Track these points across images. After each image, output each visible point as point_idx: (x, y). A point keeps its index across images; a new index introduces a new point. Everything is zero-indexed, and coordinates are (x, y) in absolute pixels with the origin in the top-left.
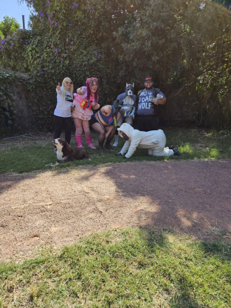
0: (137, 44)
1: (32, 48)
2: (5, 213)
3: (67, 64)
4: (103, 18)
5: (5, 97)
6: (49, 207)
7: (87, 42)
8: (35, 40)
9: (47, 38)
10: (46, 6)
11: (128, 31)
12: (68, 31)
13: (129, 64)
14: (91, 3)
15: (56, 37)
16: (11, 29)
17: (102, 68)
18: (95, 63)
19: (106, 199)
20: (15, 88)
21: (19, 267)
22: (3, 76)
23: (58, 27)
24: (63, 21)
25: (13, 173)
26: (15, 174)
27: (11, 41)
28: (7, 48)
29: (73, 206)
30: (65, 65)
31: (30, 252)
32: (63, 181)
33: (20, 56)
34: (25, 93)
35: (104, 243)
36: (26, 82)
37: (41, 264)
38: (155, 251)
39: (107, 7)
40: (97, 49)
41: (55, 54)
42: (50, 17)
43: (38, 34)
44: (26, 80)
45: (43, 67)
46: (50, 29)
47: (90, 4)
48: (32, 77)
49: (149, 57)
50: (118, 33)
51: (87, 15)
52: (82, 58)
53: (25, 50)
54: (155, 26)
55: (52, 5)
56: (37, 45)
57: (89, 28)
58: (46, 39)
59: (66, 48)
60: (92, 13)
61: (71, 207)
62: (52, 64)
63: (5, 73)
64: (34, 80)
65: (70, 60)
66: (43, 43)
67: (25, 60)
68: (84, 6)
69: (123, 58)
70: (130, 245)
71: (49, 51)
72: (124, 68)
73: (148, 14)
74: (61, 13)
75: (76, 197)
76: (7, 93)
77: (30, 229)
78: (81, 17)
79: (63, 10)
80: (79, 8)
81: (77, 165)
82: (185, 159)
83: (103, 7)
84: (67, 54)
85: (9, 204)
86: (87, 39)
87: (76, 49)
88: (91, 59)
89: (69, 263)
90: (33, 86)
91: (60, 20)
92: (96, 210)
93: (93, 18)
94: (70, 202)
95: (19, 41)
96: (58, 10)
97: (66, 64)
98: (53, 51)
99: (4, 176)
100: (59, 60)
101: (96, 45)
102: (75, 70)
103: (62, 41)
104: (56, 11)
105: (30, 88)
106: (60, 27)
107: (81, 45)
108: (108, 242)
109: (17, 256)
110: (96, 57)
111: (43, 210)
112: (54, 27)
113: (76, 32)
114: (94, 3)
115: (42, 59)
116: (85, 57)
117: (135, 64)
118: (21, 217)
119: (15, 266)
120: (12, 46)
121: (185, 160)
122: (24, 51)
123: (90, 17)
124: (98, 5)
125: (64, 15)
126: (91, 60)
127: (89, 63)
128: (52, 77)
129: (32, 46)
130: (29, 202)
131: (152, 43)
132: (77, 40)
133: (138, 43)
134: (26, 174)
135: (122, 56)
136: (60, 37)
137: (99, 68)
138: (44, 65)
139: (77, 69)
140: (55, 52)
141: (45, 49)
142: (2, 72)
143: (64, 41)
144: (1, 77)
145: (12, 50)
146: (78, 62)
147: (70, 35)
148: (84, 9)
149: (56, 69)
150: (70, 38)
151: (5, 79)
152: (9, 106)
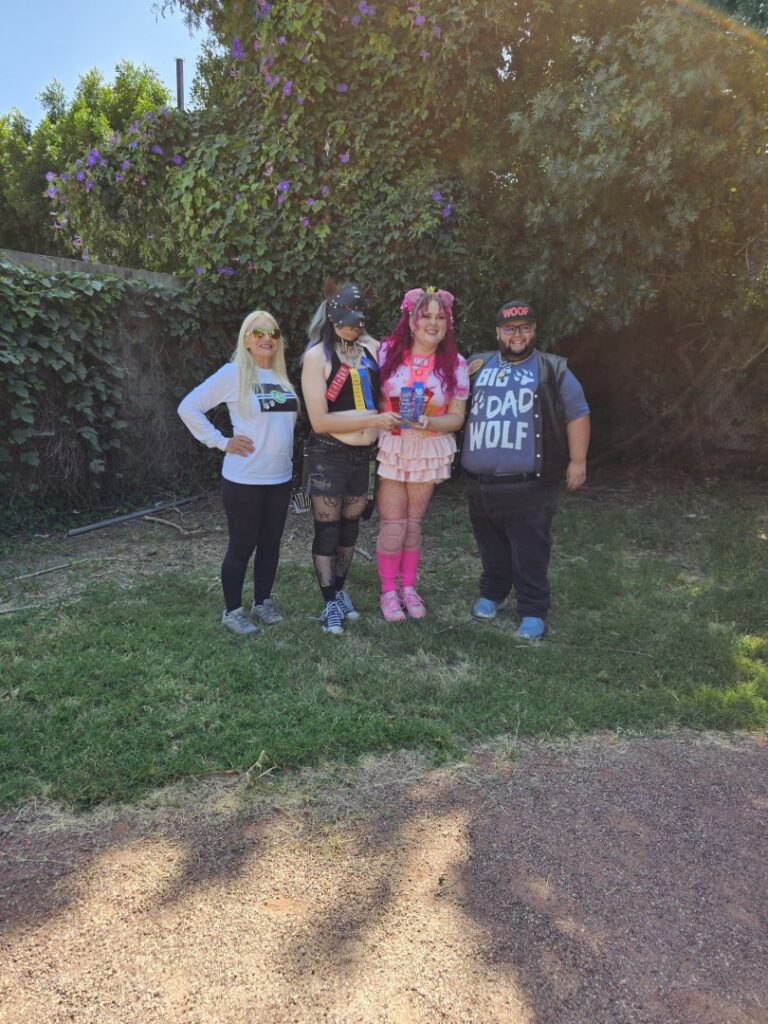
0: (612, 157)
1: (195, 177)
3: (322, 241)
4: (473, 57)
5: (83, 372)
7: (404, 152)
8: (207, 147)
9: (254, 141)
10: (254, 20)
11: (571, 107)
12: (330, 111)
13: (564, 238)
15: (287, 136)
16: (138, 109)
17: (459, 255)
18: (429, 237)
20: (123, 333)
22: (80, 292)
23: (296, 97)
24: (316, 75)
25: (47, 812)
27: (122, 155)
28: (105, 179)
30: (314, 243)
33: (150, 207)
34: (162, 347)
36: (168, 310)
39: (492, 15)
40: (440, 182)
41: (280, 200)
42: (267, 62)
43: (222, 124)
44: (166, 303)
45: (233, 250)
46: (264, 107)
47: (423, 6)
48: (190, 290)
49: (656, 210)
50: (530, 116)
51: (410, 50)
52: (383, 218)
53: (170, 186)
54: (688, 88)
55: (275, 13)
56: (216, 166)
57: (414, 101)
58: (249, 143)
59: (321, 179)
60: (431, 39)
63: (88, 276)
64: (195, 301)
65: (335, 224)
66: (238, 159)
67: (169, 221)
68: (398, 14)
69: (545, 214)
71: (257, 190)
72: (546, 254)
76: (90, 354)
78: (385, 59)
79: (317, 32)
80: (379, 25)
83: (475, 15)
84: (323, 203)
86: (402, 145)
87: (359, 182)
88: (416, 220)
90: (191, 323)
93: (430, 59)
95: (153, 153)
96: (299, 28)
97: (318, 239)
98: (272, 189)
100: (294, 223)
101: (436, 165)
102: (353, 261)
103: (306, 154)
104: (289, 38)
105: (182, 332)
106: (301, 99)
107: (379, 166)
110: (436, 212)
112: (279, 99)
113: (363, 115)
114: (439, 0)
115: (229, 220)
116: (393, 212)
117: (594, 237)
120: (124, 173)
122: (169, 189)
123: (422, 58)
124: (455, 9)
125: (321, 49)
126: (417, 224)
127: (405, 238)
128: (265, 289)
129: (196, 171)
131: (673, 155)
132: (366, 145)
135: (540, 208)
136: (298, 137)
137: (446, 253)
138: (235, 243)
139: (358, 259)
140: (279, 193)
141: (242, 183)
142: (77, 275)
143: (316, 149)
144: (73, 293)
145: (123, 188)
146: (366, 233)
147: (338, 129)
148: (400, 27)
149: (279, 256)
150: (337, 140)
151: (89, 300)
152: (98, 405)
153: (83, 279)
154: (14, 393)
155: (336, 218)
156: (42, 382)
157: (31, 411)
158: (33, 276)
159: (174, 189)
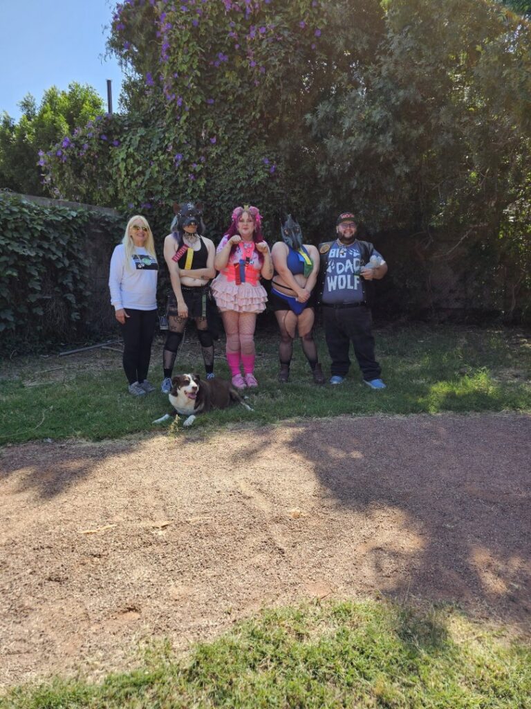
0: (361, 139)
1: (127, 153)
2: (64, 545)
3: (202, 187)
4: (284, 84)
5: (67, 262)
6: (160, 533)
7: (247, 137)
8: (133, 135)
9: (161, 131)
10: (159, 63)
11: (338, 111)
12: (205, 114)
13: (340, 183)
14: (258, 53)
15: (180, 128)
16: (83, 111)
17: (280, 193)
18: (263, 184)
19: (291, 516)
20: (88, 241)
21: (96, 693)
22: (64, 217)
23: (184, 107)
24: (195, 95)
25: (80, 441)
26: (86, 444)
27: (83, 140)
28: (74, 155)
29: (216, 533)
30: (197, 189)
31: (120, 652)
32: (192, 463)
33: (100, 171)
35: (291, 639)
36: (113, 229)
37: (146, 687)
38: (417, 669)
39: (293, 61)
40: (269, 153)
41: (177, 165)
42: (168, 87)
43: (141, 122)
44: (112, 224)
45: (150, 194)
46: (166, 112)
47: (254, 56)
48: (126, 217)
49: (387, 167)
50: (317, 116)
51: (249, 81)
52: (236, 174)
53: (112, 158)
54: (401, 99)
55: (171, 60)
56: (139, 146)
57: (252, 108)
58: (158, 133)
59: (200, 152)
60: (259, 75)
61: (212, 534)
62: (170, 187)
63: (68, 209)
65: (209, 178)
66: (151, 142)
67: (112, 178)
68: (241, 60)
69: (327, 170)
70: (354, 647)
71: (163, 159)
72: (330, 192)
73: (384, 73)
74: (191, 78)
75: (222, 508)
76: (71, 253)
77: (118, 590)
78: (235, 85)
79: (196, 71)
80: (231, 67)
81: (223, 422)
82: (477, 411)
83: (284, 61)
84: (202, 166)
85: (71, 523)
86: (246, 133)
87: (222, 154)
88: (255, 174)
89: (209, 691)
91: (189, 91)
92: (270, 544)
93: (260, 85)
94: (209, 521)
95: (100, 139)
96: (186, 70)
97: (199, 186)
98: (172, 159)
99: (61, 447)
100: (185, 178)
101: (266, 144)
102: (220, 198)
103: (191, 138)
104: (180, 74)
106: (187, 108)
107: (233, 145)
108: (300, 636)
109: (90, 662)
110: (266, 170)
111: (147, 541)
112: (175, 108)
113: (223, 116)
114: (264, 53)
115: (147, 177)
116: (241, 170)
117: (356, 183)
118: (100, 556)
119: (86, 690)
120: (85, 151)
121: (478, 414)
122: (111, 160)
123: (255, 84)
124: (272, 58)
125: (198, 81)
126: (255, 177)
127: (249, 185)
128: (169, 216)
129: (127, 149)
130: (118, 518)
131: (393, 137)
132: (226, 133)
133: (362, 136)
134: (110, 442)
135: (325, 167)
136: (187, 129)
137: (273, 193)
138: (151, 190)
139: (223, 198)
140: (176, 161)
141: (154, 155)
142: (62, 208)
143: (197, 136)
144: (61, 218)
145: (84, 159)
146: (227, 183)
147: (209, 125)
148: (242, 67)
149: (177, 197)
150: (209, 130)
151: (69, 222)
152: (75, 282)
153: (65, 211)
154: (30, 274)
155: (209, 174)
156: (44, 268)
157: (39, 283)
158: (39, 208)
159: (114, 159)
